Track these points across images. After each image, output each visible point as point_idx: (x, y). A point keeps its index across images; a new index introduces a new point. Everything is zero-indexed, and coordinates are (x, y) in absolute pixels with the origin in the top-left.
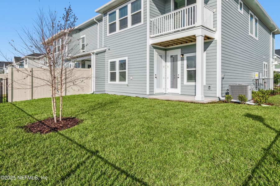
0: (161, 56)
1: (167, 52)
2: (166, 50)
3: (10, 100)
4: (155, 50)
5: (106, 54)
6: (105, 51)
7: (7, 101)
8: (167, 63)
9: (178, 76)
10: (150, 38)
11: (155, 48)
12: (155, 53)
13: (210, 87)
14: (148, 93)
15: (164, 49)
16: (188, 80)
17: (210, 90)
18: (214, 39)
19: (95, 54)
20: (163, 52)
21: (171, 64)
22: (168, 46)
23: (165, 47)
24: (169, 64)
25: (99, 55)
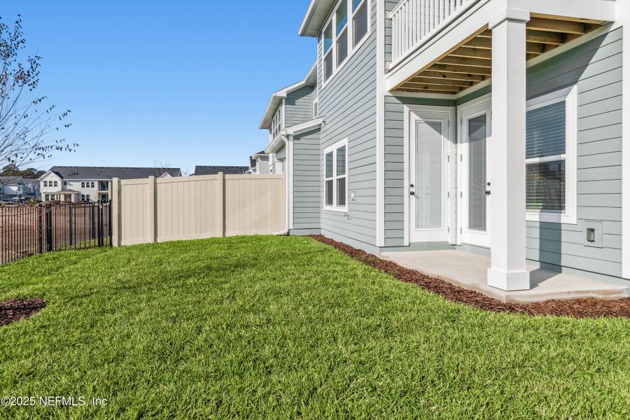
0: (437, 126)
1: (461, 108)
2: (455, 103)
3: (115, 244)
4: (406, 108)
5: (322, 135)
6: (319, 130)
7: (111, 244)
8: (459, 145)
9: (488, 188)
10: (385, 73)
11: (405, 101)
12: (411, 117)
13: (592, 230)
14: (380, 241)
15: (449, 101)
16: (528, 201)
17: (592, 244)
18: (612, 23)
19: (291, 138)
20: (444, 113)
21: (470, 146)
22: (461, 89)
23: (455, 93)
24: (464, 148)
25: (303, 140)
